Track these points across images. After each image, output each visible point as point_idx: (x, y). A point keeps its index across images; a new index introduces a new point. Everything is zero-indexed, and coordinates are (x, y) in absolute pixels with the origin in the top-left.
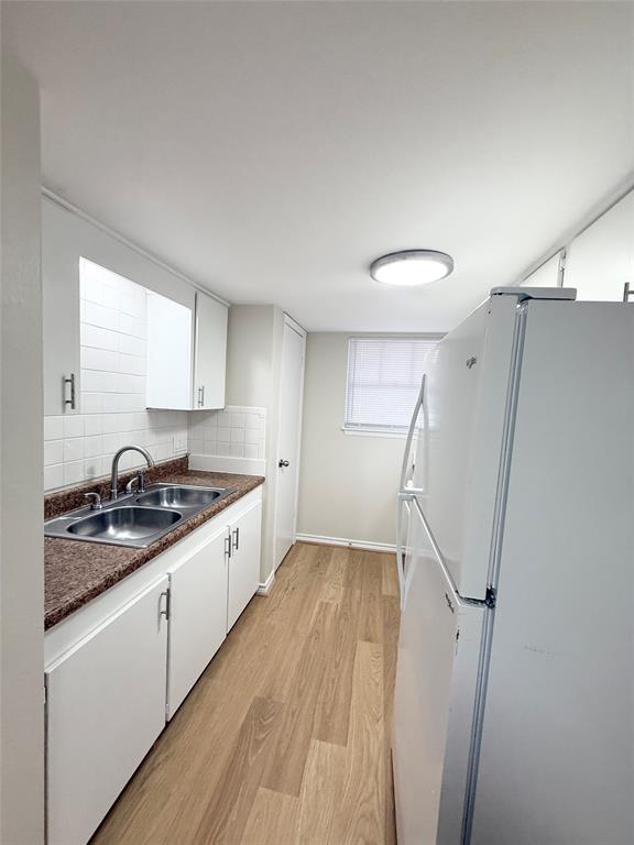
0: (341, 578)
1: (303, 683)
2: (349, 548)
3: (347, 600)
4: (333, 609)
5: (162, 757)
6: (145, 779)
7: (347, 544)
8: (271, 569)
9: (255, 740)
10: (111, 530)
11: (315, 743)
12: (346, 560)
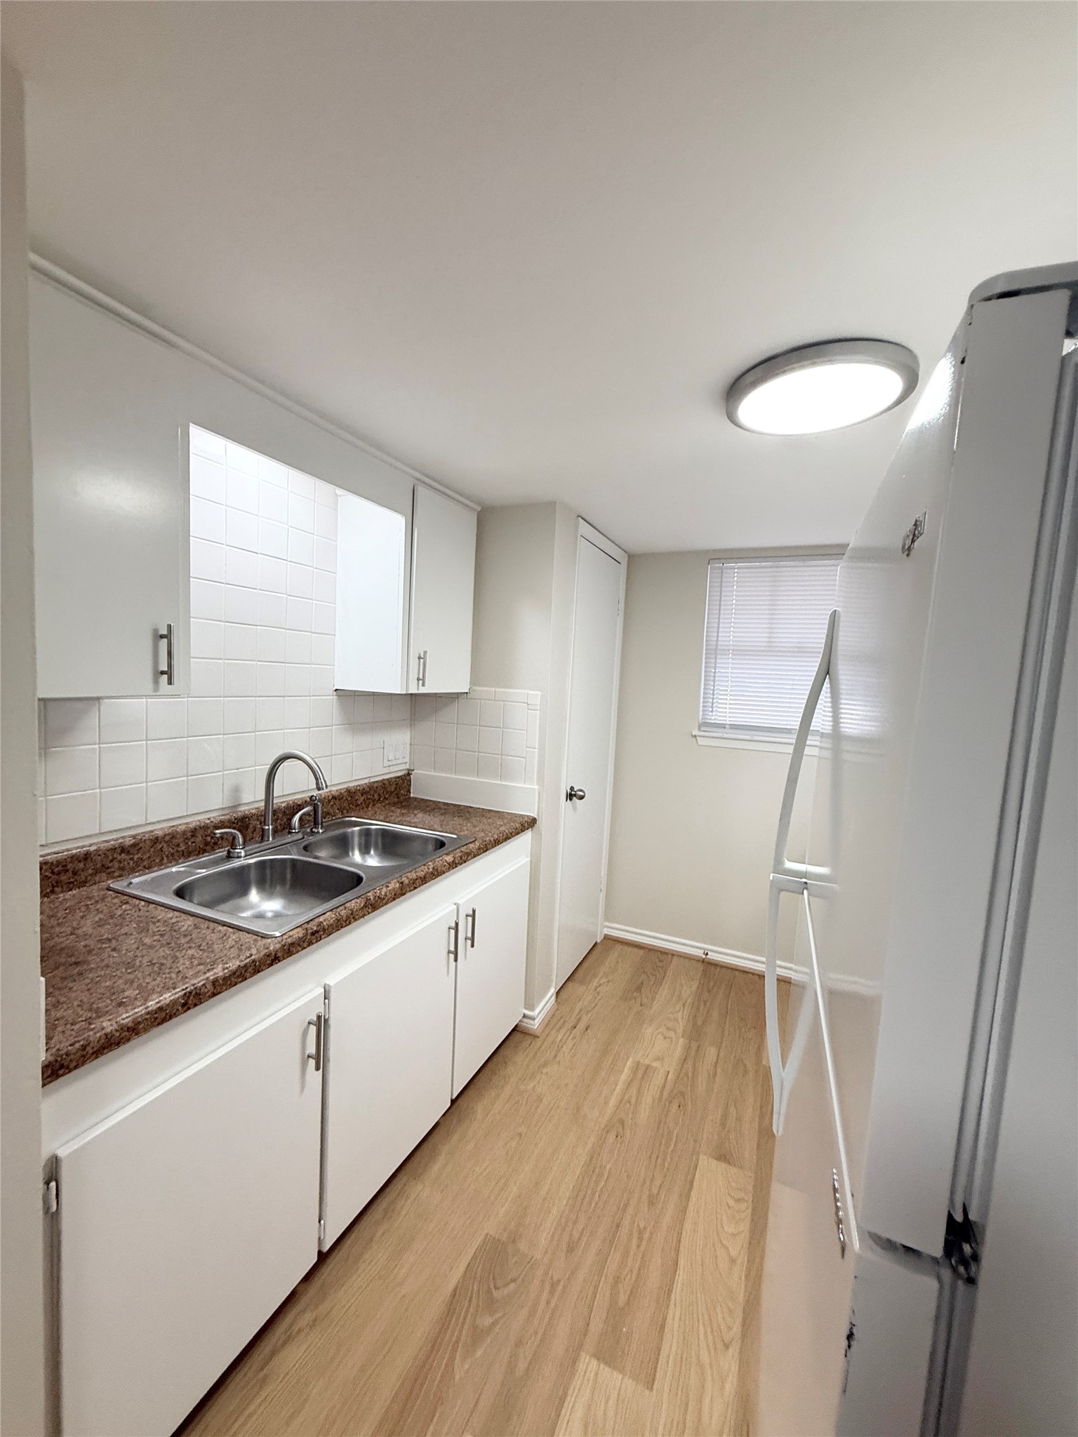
0: (681, 1019)
1: (580, 1226)
2: (703, 961)
3: (689, 1065)
4: (658, 1080)
5: (308, 1317)
6: (274, 1353)
7: (700, 953)
8: (548, 988)
9: (474, 1327)
10: (254, 896)
11: (588, 1364)
12: (695, 985)
